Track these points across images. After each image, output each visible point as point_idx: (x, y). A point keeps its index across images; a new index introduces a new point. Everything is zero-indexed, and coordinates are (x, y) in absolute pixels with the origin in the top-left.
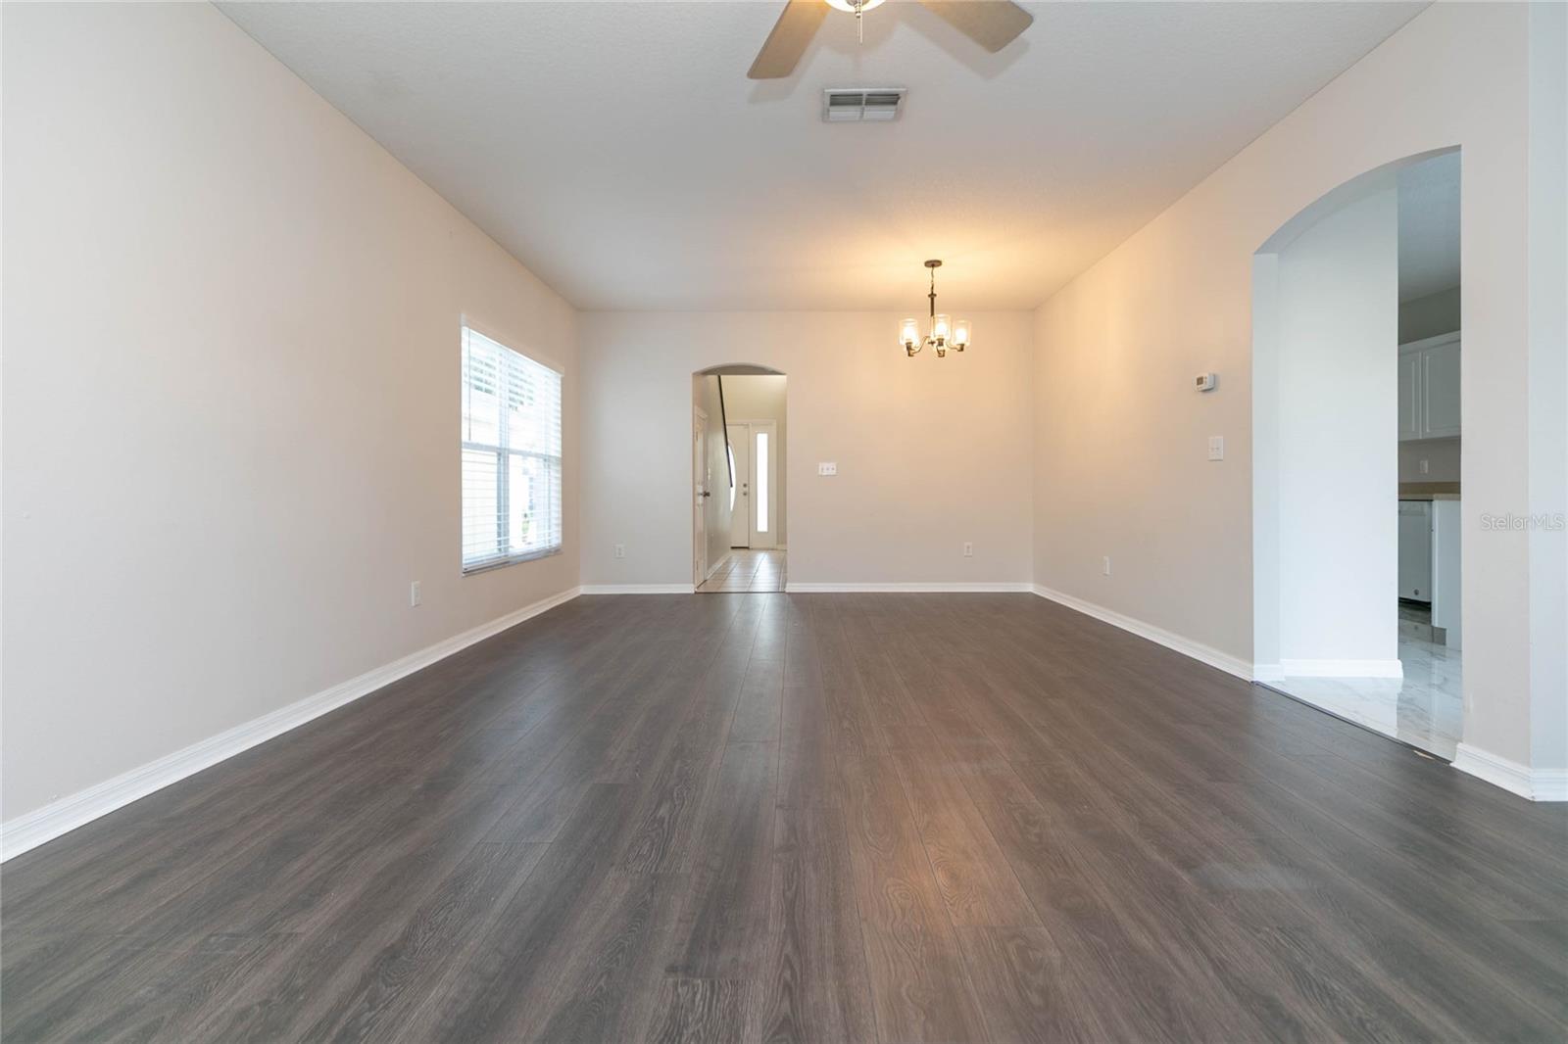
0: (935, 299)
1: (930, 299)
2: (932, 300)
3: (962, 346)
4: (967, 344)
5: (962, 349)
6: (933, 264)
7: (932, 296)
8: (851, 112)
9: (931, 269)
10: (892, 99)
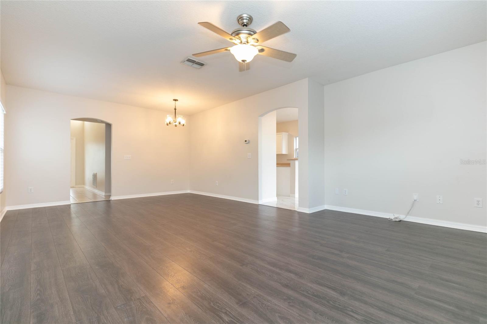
0: (176, 110)
1: (174, 110)
2: (175, 110)
3: (184, 124)
4: (185, 124)
5: (184, 126)
6: (175, 100)
7: (175, 109)
8: (191, 64)
9: (175, 101)
10: (202, 65)
